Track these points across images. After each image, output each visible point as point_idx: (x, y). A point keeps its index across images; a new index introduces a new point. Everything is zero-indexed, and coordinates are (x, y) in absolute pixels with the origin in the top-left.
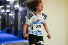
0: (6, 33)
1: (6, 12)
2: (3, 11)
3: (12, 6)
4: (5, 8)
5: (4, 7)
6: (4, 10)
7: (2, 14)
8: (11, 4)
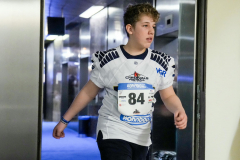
0: (77, 134)
1: (79, 56)
2: (67, 53)
3: (97, 35)
4: (74, 44)
5: (70, 38)
6: (72, 51)
7: (65, 65)
8: (96, 29)
